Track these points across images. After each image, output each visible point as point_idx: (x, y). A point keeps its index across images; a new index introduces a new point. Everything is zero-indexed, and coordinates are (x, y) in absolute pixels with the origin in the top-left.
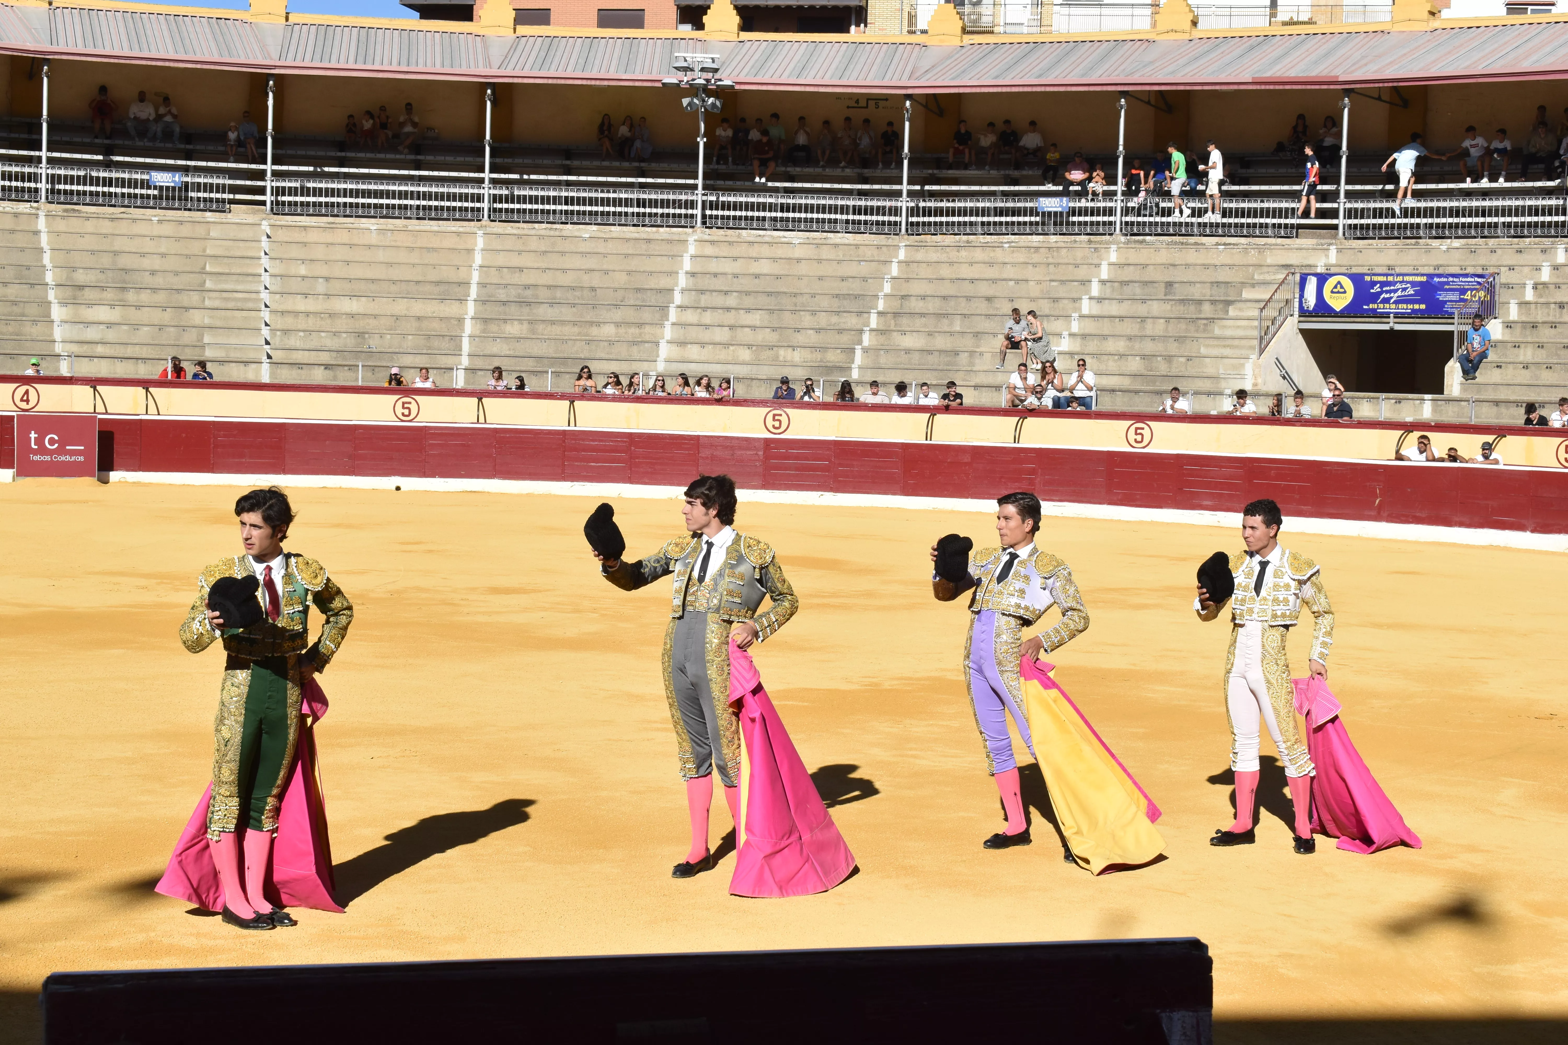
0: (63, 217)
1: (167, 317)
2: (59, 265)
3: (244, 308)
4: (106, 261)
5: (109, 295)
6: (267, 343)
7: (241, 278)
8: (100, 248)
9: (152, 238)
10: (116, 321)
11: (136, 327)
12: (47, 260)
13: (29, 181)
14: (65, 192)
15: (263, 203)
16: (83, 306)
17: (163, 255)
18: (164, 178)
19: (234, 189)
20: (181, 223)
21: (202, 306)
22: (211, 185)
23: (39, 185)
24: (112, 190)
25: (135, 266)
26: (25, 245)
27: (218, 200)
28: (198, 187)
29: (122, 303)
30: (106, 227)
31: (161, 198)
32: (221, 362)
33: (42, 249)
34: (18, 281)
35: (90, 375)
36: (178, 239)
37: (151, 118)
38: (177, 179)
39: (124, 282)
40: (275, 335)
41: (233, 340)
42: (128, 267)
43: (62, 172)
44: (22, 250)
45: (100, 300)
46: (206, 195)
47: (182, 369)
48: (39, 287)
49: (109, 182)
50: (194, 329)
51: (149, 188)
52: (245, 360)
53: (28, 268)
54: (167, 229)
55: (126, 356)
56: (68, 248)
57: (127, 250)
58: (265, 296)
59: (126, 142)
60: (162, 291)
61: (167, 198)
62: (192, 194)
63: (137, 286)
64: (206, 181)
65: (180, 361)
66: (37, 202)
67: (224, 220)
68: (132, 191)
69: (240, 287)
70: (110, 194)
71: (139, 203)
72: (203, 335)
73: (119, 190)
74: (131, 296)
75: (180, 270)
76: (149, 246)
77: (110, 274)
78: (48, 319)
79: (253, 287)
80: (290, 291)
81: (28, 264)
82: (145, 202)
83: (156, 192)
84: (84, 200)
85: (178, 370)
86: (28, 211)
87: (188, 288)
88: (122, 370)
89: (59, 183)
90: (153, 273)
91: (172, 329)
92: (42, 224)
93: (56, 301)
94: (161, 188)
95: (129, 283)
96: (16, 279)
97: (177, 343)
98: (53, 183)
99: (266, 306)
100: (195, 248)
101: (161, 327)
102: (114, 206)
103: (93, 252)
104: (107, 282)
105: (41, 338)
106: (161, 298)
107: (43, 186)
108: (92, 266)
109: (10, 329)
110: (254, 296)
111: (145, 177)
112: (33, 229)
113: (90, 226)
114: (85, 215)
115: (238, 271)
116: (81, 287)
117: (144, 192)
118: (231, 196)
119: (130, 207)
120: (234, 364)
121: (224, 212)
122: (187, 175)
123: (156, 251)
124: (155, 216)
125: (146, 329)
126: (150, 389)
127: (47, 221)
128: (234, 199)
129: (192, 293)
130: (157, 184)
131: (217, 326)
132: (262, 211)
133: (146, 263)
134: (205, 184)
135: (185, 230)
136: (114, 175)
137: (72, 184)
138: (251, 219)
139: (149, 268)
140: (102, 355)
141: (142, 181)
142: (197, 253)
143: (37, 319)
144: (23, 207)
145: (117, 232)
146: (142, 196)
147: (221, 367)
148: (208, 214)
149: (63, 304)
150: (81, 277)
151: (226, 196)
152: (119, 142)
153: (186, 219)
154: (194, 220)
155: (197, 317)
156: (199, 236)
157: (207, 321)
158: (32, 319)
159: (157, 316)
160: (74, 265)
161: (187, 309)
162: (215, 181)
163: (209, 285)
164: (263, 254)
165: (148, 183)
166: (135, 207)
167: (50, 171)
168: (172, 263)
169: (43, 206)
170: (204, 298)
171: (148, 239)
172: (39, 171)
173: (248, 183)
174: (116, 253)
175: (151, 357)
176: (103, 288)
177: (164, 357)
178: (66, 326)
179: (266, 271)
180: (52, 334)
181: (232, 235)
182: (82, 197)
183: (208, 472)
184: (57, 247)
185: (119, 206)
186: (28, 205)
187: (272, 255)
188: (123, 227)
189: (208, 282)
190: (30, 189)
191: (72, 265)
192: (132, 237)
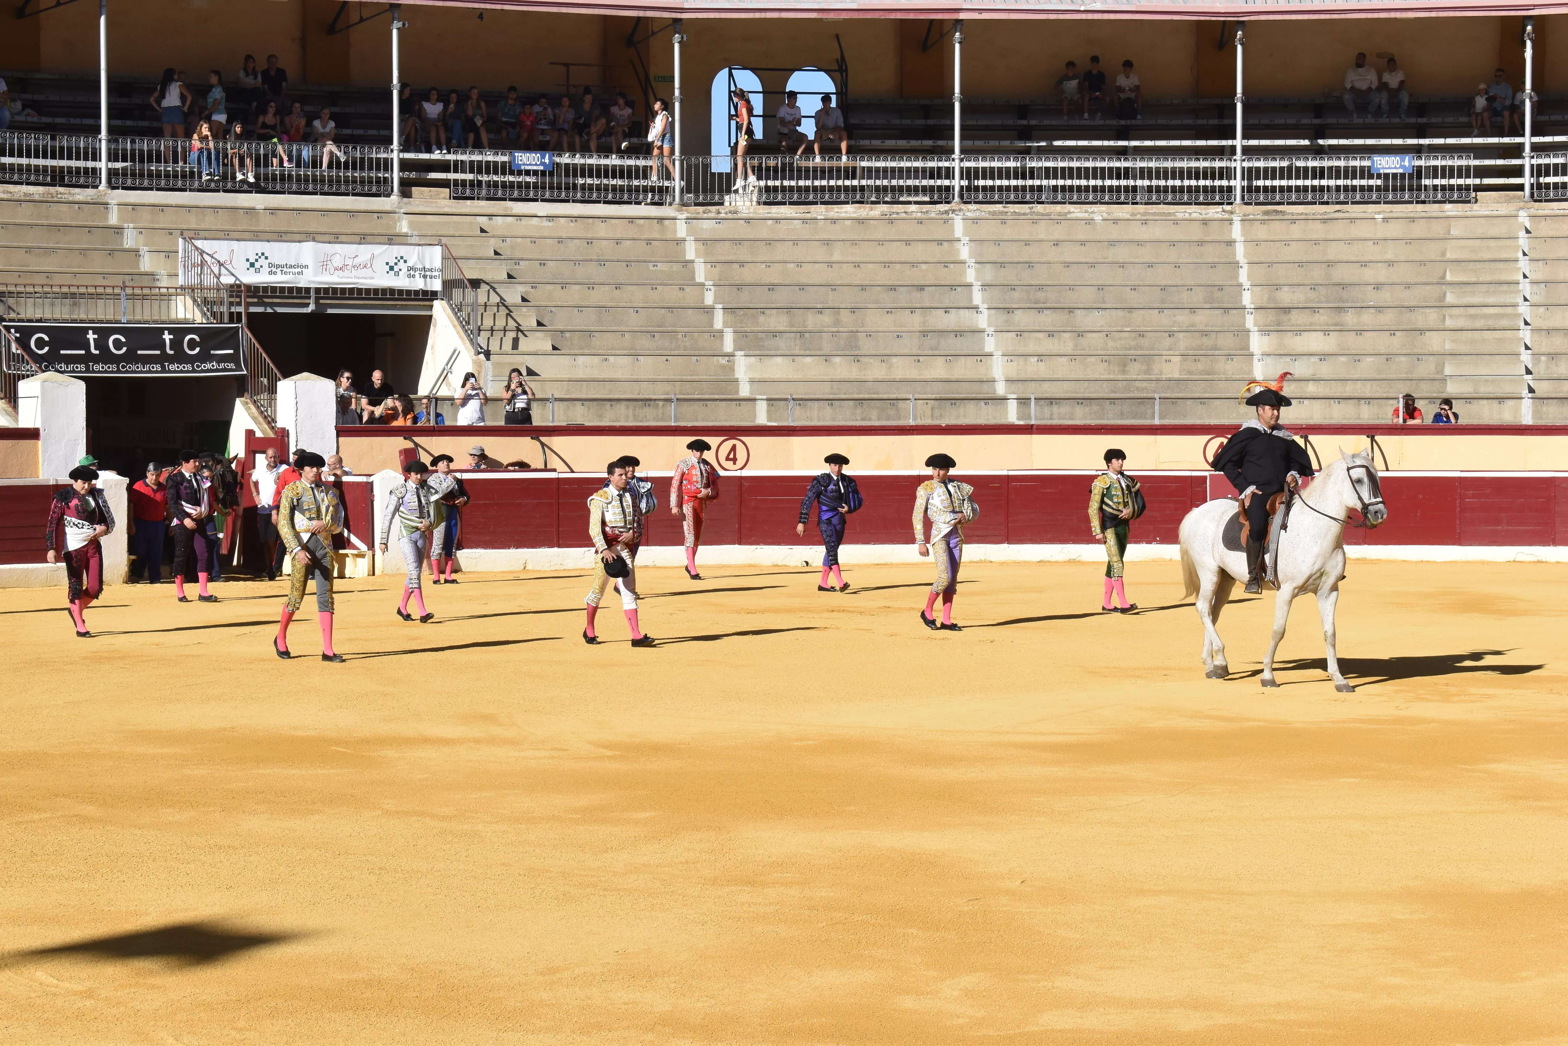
0: (1263, 221)
1: (1396, 343)
2: (1259, 282)
3: (1497, 327)
4: (1317, 274)
5: (1322, 318)
6: (1529, 372)
7: (1492, 288)
8: (1310, 258)
9: (1376, 242)
10: (1331, 351)
11: (1357, 358)
12: (1243, 276)
13: (1221, 178)
14: (1266, 189)
15: (1521, 187)
16: (1290, 334)
17: (1390, 263)
18: (1390, 163)
19: (1481, 172)
20: (1413, 219)
21: (1441, 327)
22: (1452, 168)
23: (1232, 183)
24: (1324, 182)
25: (1355, 279)
26: (1216, 260)
27: (1460, 188)
28: (1434, 172)
29: (1338, 328)
30: (1317, 230)
31: (1386, 189)
32: (1468, 399)
33: (1238, 263)
34: (1208, 306)
35: (1299, 422)
36: (1409, 241)
37: (1373, 87)
38: (1406, 163)
39: (1341, 300)
40: (1539, 361)
41: (1483, 370)
42: (1346, 281)
43: (1261, 164)
44: (1213, 265)
45: (1311, 324)
46: (1444, 182)
47: (1415, 409)
48: (1235, 311)
49: (1319, 173)
50: (1431, 358)
51: (1371, 177)
52: (1499, 395)
53: (1221, 288)
54: (1395, 229)
55: (1345, 395)
56: (1270, 260)
57: (1344, 258)
58: (1524, 310)
59: (1341, 121)
60: (1389, 310)
61: (1395, 189)
62: (1426, 182)
63: (1358, 305)
64: (1444, 163)
65: (1413, 400)
66: (1231, 204)
67: (1469, 214)
68: (1349, 182)
69: (1491, 300)
70: (1322, 188)
71: (1358, 197)
72: (1444, 364)
73: (1332, 183)
74: (1350, 319)
75: (1412, 281)
76: (1371, 252)
77: (1323, 291)
78: (1246, 352)
79: (1509, 299)
80: (1559, 302)
81: (1220, 283)
82: (1366, 196)
83: (1379, 182)
84: (1289, 198)
85: (1411, 410)
86: (1219, 216)
87: (1424, 304)
88: (1340, 414)
89: (1258, 178)
90: (1378, 286)
91: (1403, 359)
92: (1237, 231)
93: (1256, 329)
94: (1386, 176)
95: (1347, 301)
96: (1207, 302)
97: (1410, 376)
98: (1250, 179)
99: (1526, 323)
100: (1431, 251)
101: (1389, 357)
102: (1327, 203)
103: (1301, 264)
104: (1318, 302)
105: (1238, 377)
106: (1388, 318)
107: (1237, 183)
108: (1301, 282)
109: (1200, 366)
110: (1509, 310)
111: (1366, 163)
112: (1227, 239)
113: (1296, 231)
114: (1290, 217)
115: (1488, 278)
116: (1287, 310)
117: (1364, 182)
118: (1477, 181)
119: (1347, 203)
120: (1485, 402)
121: (1469, 202)
122: (1420, 158)
123: (1379, 258)
124: (1379, 213)
125: (1369, 359)
126: (1376, 438)
127: (1243, 226)
128: (1481, 185)
129: (1428, 310)
130: (1381, 171)
131: (1462, 352)
132: (1519, 198)
133: (1369, 275)
134: (1443, 168)
135: (1418, 230)
136: (1326, 163)
137: (1274, 178)
138: (1504, 210)
139: (1372, 281)
140: (1315, 395)
141: (1362, 168)
142: (1433, 257)
143: (1232, 352)
144: (1214, 212)
145: (1331, 237)
146: (1362, 188)
147: (1468, 405)
148: (1448, 206)
149: (1264, 332)
150: (1286, 297)
151: (1470, 181)
152: (1332, 120)
153: (1418, 215)
154: (1429, 215)
155: (1435, 342)
156: (1437, 236)
157: (1448, 346)
158: (1227, 352)
159: (1384, 343)
160: (1277, 282)
161: (1422, 331)
162: (1457, 162)
163: (1450, 298)
164: (1520, 254)
165: (1369, 171)
166: (1353, 203)
167: (1246, 164)
168: (1401, 273)
169: (1239, 208)
170: (1444, 316)
171: (1372, 242)
172: (1233, 165)
173: (1500, 162)
174: (1330, 264)
175: (1377, 396)
176: (1314, 310)
177: (1394, 395)
178: (1269, 360)
179: (1525, 276)
180: (1251, 372)
181: (1479, 232)
182: (1286, 194)
183: (1453, 544)
184: (1256, 260)
185: (1333, 203)
186: (1219, 208)
187: (1533, 255)
188: (1339, 230)
189: (1448, 295)
190: (1221, 188)
191: (1274, 282)
192: (1350, 241)
